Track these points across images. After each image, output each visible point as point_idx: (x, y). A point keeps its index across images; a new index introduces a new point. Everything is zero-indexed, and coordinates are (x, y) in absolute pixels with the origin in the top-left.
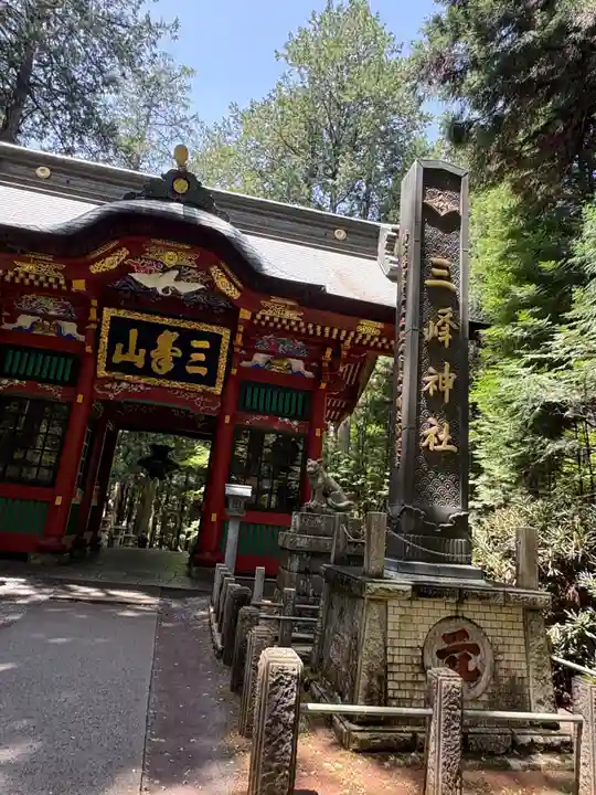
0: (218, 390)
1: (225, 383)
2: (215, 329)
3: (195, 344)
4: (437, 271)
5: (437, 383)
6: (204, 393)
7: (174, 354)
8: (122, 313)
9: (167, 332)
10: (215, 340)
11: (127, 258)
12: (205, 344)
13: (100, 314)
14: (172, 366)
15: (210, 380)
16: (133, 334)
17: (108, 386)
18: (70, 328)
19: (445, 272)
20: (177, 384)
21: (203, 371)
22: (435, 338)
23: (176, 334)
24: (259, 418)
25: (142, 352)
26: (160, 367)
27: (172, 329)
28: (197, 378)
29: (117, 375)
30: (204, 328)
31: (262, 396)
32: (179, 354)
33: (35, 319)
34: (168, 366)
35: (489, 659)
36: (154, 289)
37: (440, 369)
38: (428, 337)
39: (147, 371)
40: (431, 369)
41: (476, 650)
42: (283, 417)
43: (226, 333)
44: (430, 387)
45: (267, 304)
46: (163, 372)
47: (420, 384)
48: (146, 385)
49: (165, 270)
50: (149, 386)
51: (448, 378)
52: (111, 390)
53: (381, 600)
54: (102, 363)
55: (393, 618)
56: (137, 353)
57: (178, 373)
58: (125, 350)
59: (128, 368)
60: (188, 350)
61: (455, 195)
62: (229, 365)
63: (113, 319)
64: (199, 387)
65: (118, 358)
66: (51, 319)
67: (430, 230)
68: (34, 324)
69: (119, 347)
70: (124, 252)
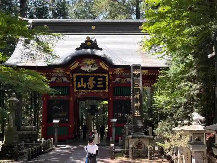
0: (107, 91)
1: (108, 88)
2: (103, 75)
3: (99, 79)
4: (136, 85)
5: (137, 105)
6: (103, 92)
7: (94, 83)
8: (78, 74)
9: (91, 77)
10: (104, 77)
11: (79, 64)
12: (101, 79)
13: (73, 75)
14: (94, 86)
15: (104, 88)
16: (82, 79)
17: (77, 94)
18: (65, 79)
19: (137, 85)
20: (96, 91)
21: (102, 86)
22: (136, 98)
23: (93, 78)
24: (119, 97)
25: (85, 83)
26: (90, 87)
27: (92, 76)
28: (100, 88)
29: (79, 91)
30: (100, 75)
31: (120, 90)
32: (95, 83)
33: (55, 78)
34: (92, 86)
35: (144, 146)
36: (87, 71)
37: (138, 103)
38: (135, 98)
39: (87, 88)
40: (136, 103)
41: (142, 145)
42: (126, 96)
43: (107, 75)
44: (136, 106)
45: (115, 70)
46: (91, 88)
47: (134, 106)
48: (87, 92)
49: (88, 65)
50: (88, 92)
51: (139, 104)
52: (78, 95)
53: (128, 139)
54: (75, 88)
55: (129, 142)
56: (84, 84)
57: (95, 87)
58: (80, 84)
59: (82, 88)
60: (97, 81)
61: (139, 70)
62: (109, 84)
63: (76, 76)
64: (102, 91)
65: (79, 86)
66: (59, 77)
67: (135, 78)
68: (56, 79)
69: (79, 83)
70: (78, 63)
